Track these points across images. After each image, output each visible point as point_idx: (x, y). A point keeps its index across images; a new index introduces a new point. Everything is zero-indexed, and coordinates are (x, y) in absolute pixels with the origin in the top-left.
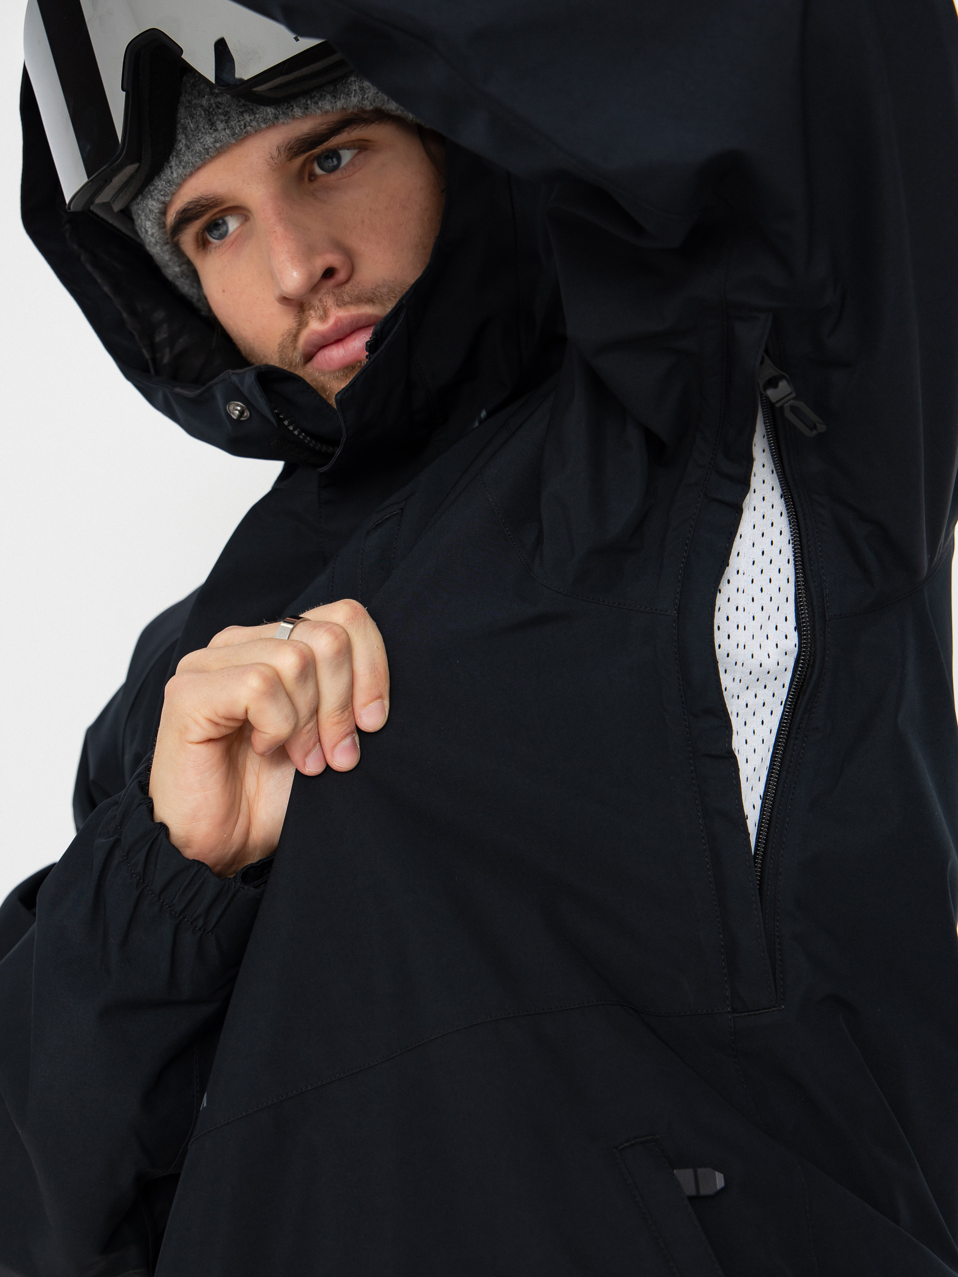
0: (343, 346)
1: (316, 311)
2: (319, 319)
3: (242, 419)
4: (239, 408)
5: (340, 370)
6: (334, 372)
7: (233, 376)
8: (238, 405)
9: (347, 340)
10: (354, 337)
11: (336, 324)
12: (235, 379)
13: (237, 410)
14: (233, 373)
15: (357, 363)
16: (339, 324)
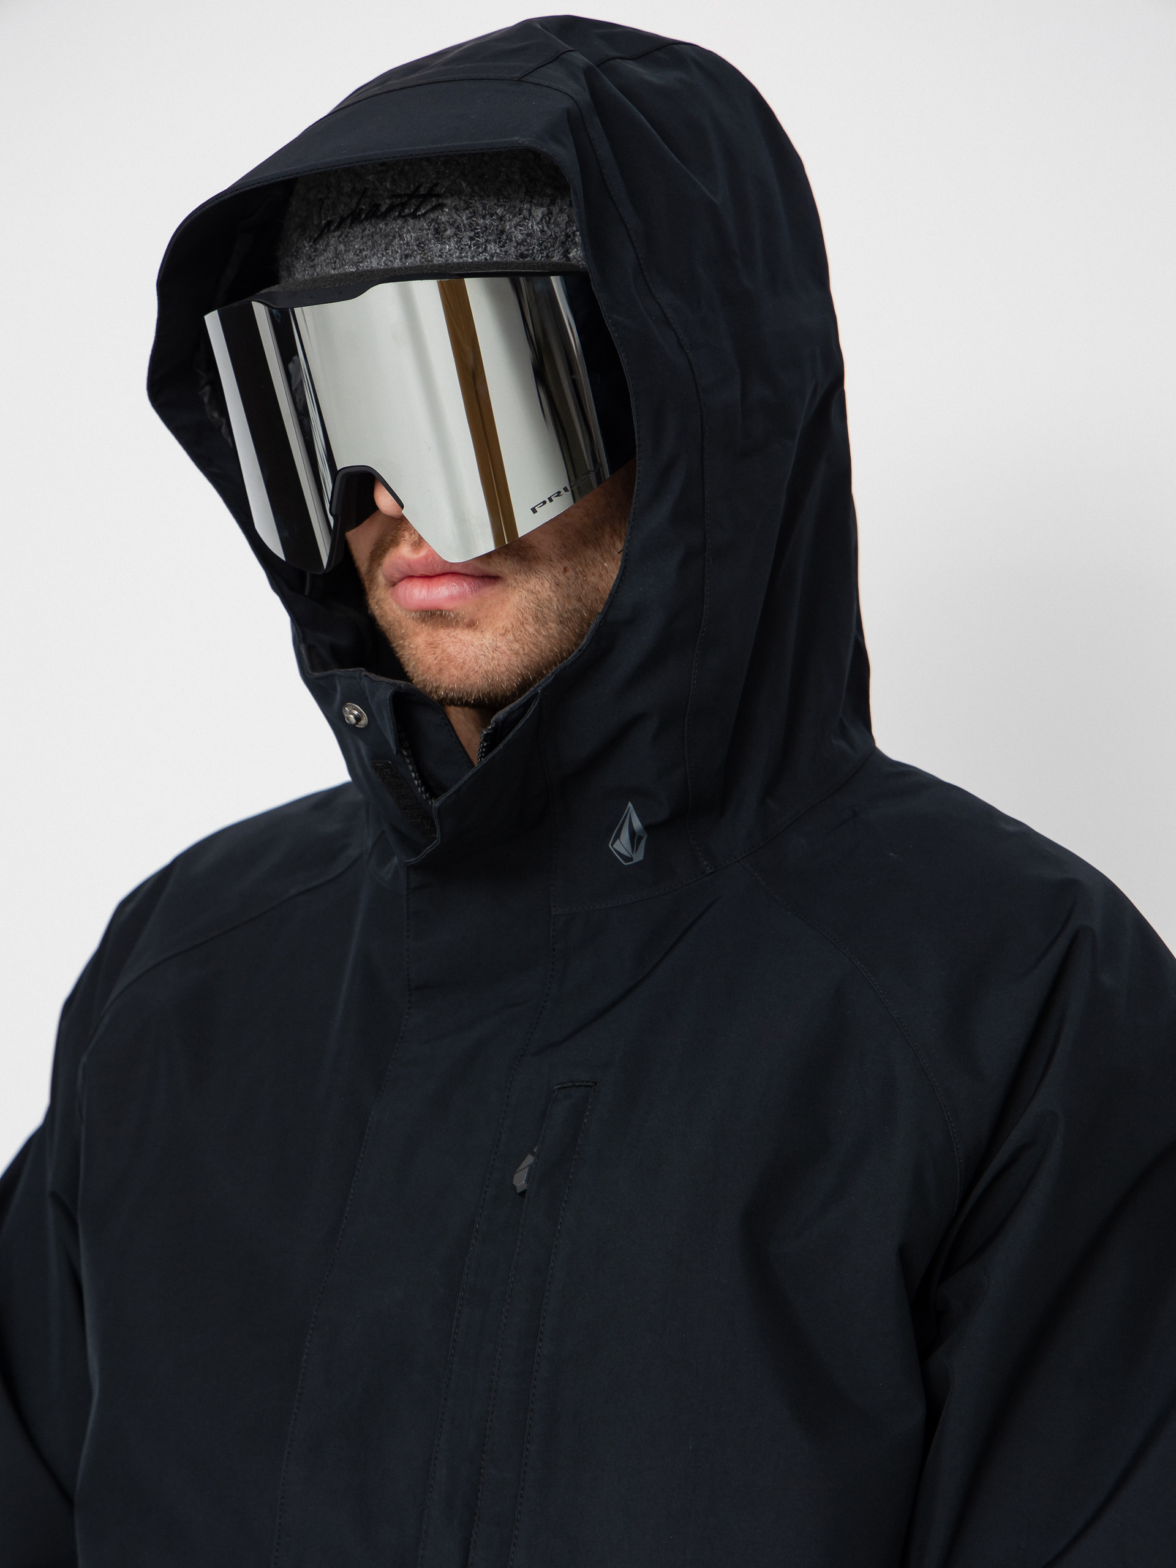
0: (428, 586)
1: (411, 534)
2: (412, 544)
3: (357, 726)
4: (356, 712)
5: (417, 611)
6: (411, 611)
7: (363, 677)
8: (357, 710)
9: (435, 580)
10: (443, 581)
11: (426, 558)
12: (365, 683)
13: (353, 714)
14: (367, 676)
15: (438, 611)
16: (430, 559)
